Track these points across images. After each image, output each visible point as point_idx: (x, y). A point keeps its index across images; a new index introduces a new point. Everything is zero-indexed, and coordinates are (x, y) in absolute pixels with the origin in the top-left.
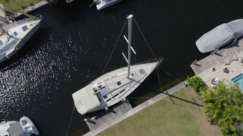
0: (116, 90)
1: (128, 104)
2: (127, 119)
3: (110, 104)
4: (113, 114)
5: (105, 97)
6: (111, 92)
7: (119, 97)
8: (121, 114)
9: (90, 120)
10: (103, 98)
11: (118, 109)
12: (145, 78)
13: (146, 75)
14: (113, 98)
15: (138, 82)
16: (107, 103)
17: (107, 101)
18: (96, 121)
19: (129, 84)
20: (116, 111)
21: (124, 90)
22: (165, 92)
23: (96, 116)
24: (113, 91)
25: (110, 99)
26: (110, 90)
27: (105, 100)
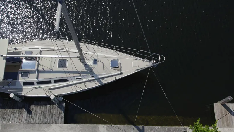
0: (50, 71)
3: (28, 92)
4: (25, 112)
5: (26, 74)
6: (39, 72)
7: (50, 88)
8: (37, 122)
10: (20, 75)
11: (38, 110)
12: (113, 79)
13: (118, 74)
14: (38, 83)
15: (98, 80)
16: (24, 87)
17: (25, 84)
19: (78, 75)
20: (33, 112)
21: (65, 80)
22: (141, 127)
24: (44, 71)
25: (32, 84)
26: (40, 68)
27: (21, 80)
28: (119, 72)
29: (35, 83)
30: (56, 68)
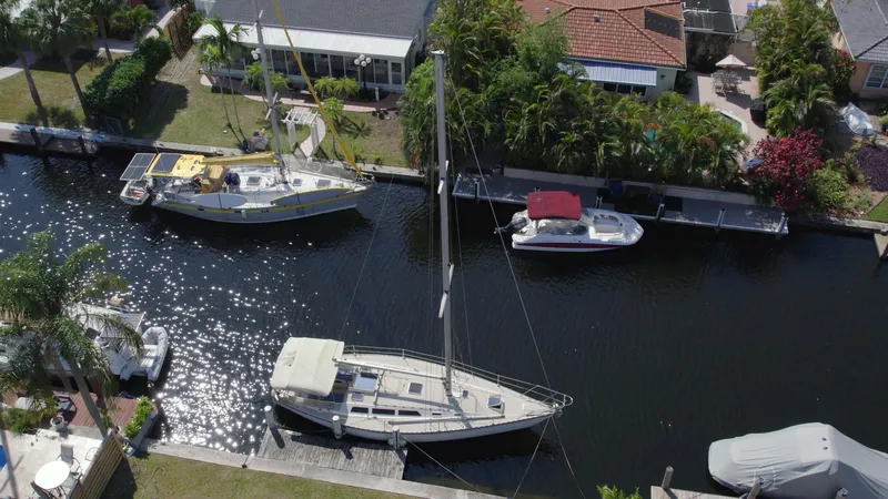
0: (395, 396)
1: (397, 459)
2: (363, 491)
3: (356, 422)
4: (343, 456)
5: (358, 395)
6: (380, 395)
7: (391, 421)
8: (360, 471)
9: (280, 430)
10: (350, 395)
11: (364, 456)
12: (489, 423)
13: (498, 418)
14: (376, 411)
15: (466, 421)
16: (351, 415)
17: (355, 410)
18: (289, 443)
19: (437, 408)
20: (356, 456)
21: (416, 413)
23: (300, 434)
24: (386, 395)
25: (364, 410)
26: (381, 390)
27: (350, 402)
28: (500, 415)
29: (370, 411)
30: (406, 393)
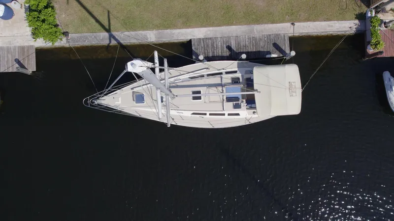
0: (209, 86)
2: (212, 25)
3: (232, 65)
4: (233, 47)
5: (235, 81)
6: (221, 85)
7: (207, 70)
8: (219, 39)
9: (281, 55)
10: (241, 80)
11: (220, 51)
13: (136, 87)
14: (221, 73)
16: (236, 69)
17: (235, 72)
18: (272, 48)
19: (179, 84)
20: (225, 49)
21: (192, 78)
23: (268, 56)
24: (216, 85)
25: (227, 73)
26: (220, 88)
27: (239, 75)
28: (135, 90)
29: (224, 73)
30: (202, 89)
